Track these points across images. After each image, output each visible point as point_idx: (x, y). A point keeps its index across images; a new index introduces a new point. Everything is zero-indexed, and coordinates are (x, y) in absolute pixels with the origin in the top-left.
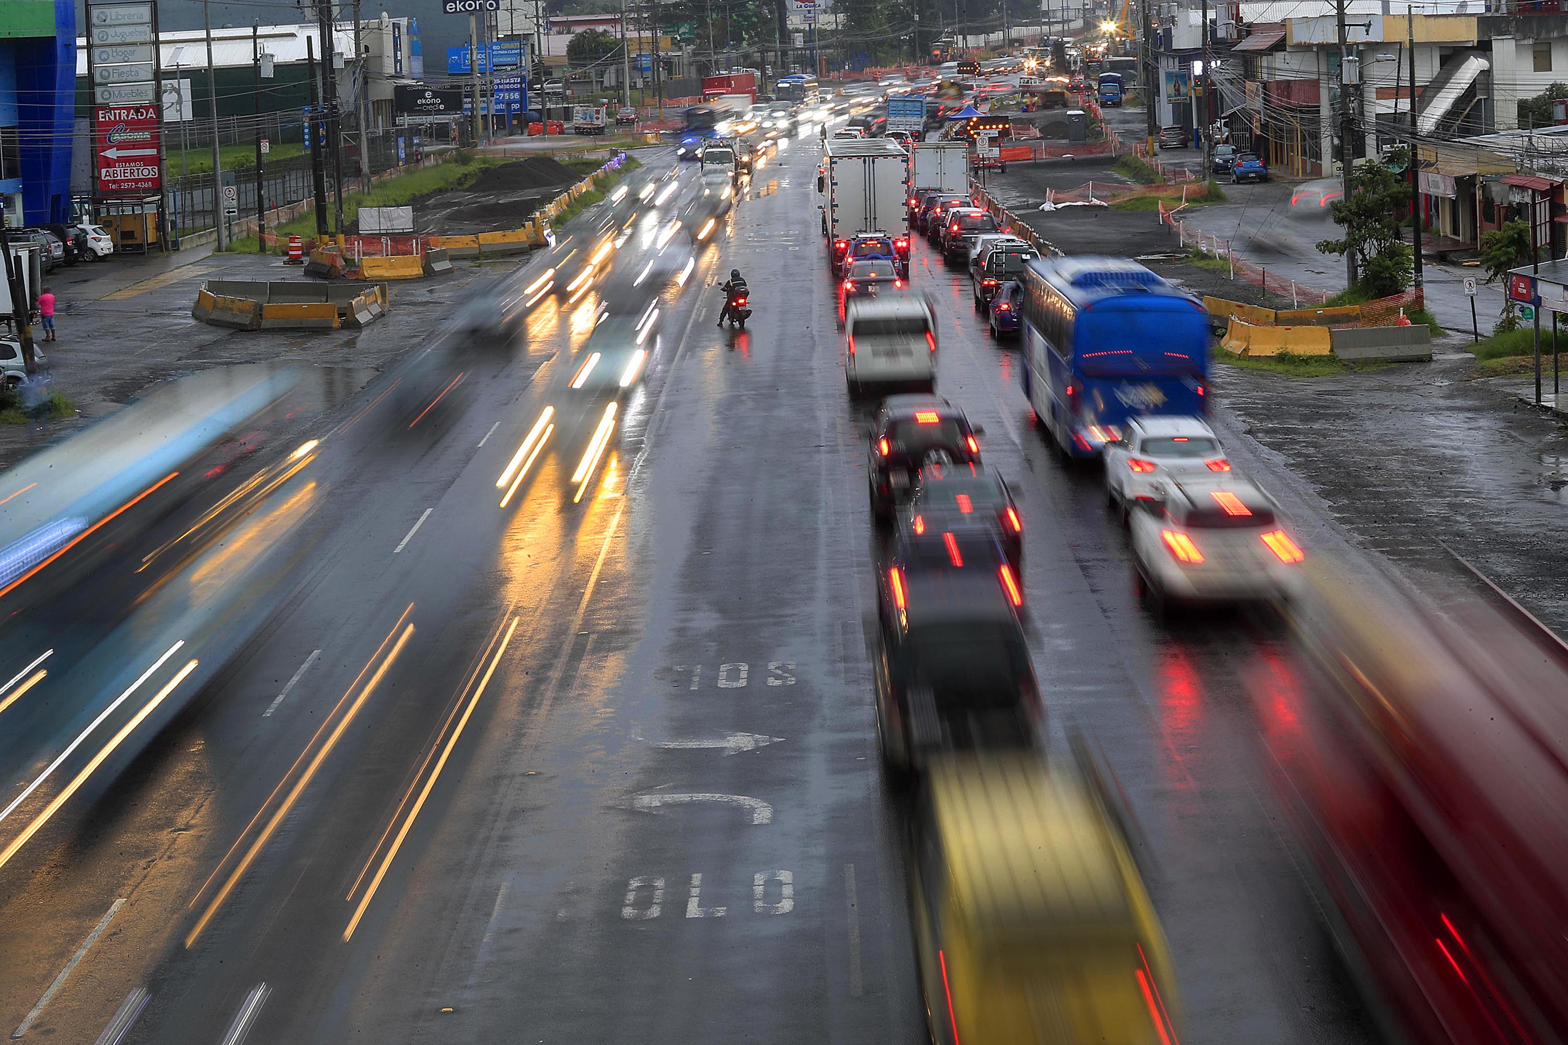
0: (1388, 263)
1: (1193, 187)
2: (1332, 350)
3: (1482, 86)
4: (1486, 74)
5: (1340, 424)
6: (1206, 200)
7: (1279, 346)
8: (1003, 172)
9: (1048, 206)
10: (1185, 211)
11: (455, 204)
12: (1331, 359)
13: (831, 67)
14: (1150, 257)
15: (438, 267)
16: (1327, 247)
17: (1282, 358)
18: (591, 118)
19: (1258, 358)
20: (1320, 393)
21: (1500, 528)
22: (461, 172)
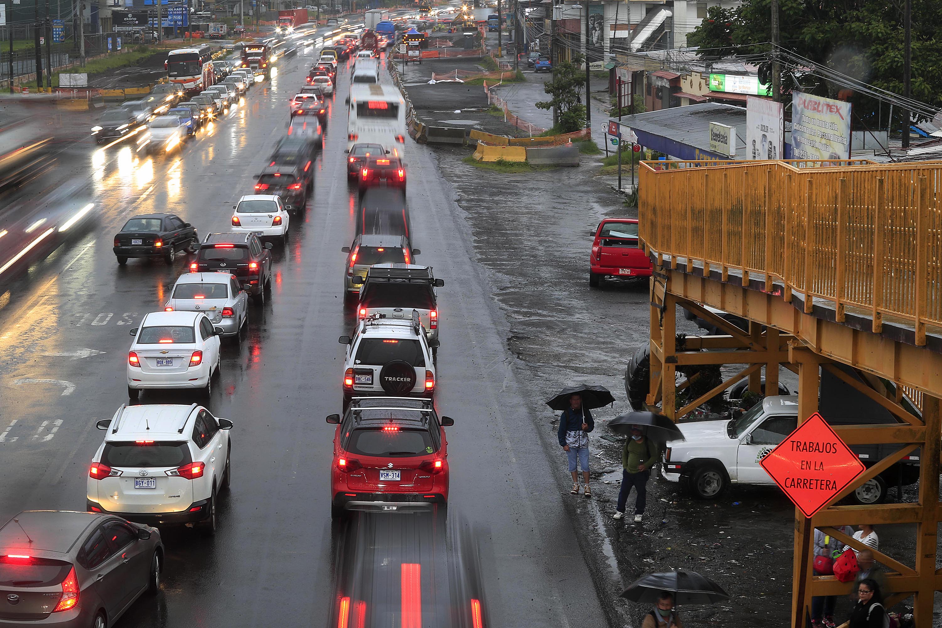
0: (572, 114)
1: (508, 74)
2: (526, 159)
3: (667, 25)
4: (670, 19)
5: (510, 198)
6: (514, 81)
7: (498, 157)
8: (420, 64)
9: (432, 82)
10: (500, 86)
11: (128, 73)
12: (525, 164)
13: (358, 7)
14: (469, 110)
15: (97, 105)
16: (541, 105)
17: (500, 163)
18: (218, 30)
19: (487, 163)
20: (512, 181)
21: (557, 254)
22: (140, 56)
